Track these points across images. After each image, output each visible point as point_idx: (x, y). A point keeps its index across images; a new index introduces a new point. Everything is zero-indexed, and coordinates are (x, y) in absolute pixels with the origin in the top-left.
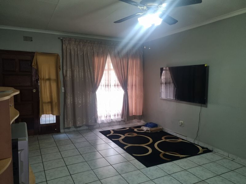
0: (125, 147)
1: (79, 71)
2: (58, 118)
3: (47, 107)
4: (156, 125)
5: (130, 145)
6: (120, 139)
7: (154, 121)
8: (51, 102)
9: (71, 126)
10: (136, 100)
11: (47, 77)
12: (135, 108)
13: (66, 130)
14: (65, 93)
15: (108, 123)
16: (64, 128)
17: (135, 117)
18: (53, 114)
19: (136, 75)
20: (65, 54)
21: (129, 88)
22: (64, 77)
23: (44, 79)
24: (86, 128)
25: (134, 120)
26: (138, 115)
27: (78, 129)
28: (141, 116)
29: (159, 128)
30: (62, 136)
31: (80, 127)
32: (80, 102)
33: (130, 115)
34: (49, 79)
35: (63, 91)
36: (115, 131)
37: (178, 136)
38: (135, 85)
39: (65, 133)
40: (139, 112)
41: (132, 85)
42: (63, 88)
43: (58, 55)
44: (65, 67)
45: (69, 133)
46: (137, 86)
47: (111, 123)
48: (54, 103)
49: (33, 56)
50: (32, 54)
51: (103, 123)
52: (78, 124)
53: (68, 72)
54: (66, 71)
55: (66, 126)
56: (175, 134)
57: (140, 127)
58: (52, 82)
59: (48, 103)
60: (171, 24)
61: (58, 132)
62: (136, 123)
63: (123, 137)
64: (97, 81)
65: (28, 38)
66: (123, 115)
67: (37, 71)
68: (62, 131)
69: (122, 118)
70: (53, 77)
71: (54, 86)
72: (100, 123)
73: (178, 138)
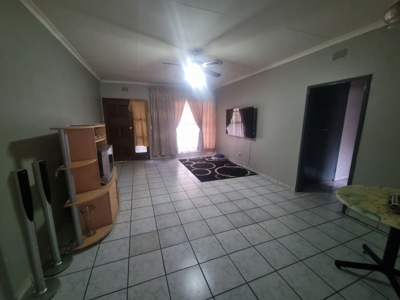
0: (192, 170)
1: (163, 113)
2: (148, 148)
3: (140, 141)
4: (223, 156)
5: (196, 169)
6: (191, 166)
7: (222, 153)
8: (143, 137)
9: (157, 155)
10: (210, 136)
11: (139, 118)
12: (209, 142)
13: (155, 158)
14: (153, 130)
15: (187, 154)
16: (153, 156)
17: (208, 150)
18: (144, 145)
19: (210, 116)
20: (152, 100)
21: (204, 126)
22: (152, 117)
23: (137, 120)
24: (169, 157)
25: (208, 152)
26: (211, 148)
27: (164, 157)
28: (214, 149)
29: (225, 158)
30: (151, 162)
31: (165, 156)
32: (164, 137)
33: (205, 148)
34: (141, 120)
35: (151, 128)
36: (190, 160)
37: (237, 164)
38: (209, 124)
39: (154, 160)
40: (213, 146)
41: (207, 124)
42: (151, 126)
43: (147, 101)
44: (152, 110)
45: (157, 160)
46: (211, 125)
47: (189, 154)
48: (145, 138)
49: (129, 103)
50: (128, 101)
51: (182, 153)
52: (163, 153)
53: (154, 114)
54: (153, 113)
55: (154, 155)
56: (235, 163)
57: (210, 157)
58: (143, 121)
59: (141, 137)
60: (217, 77)
61: (149, 159)
62: (210, 154)
63: (194, 163)
64: (177, 120)
65: (125, 89)
66: (198, 148)
67: (132, 113)
68: (151, 158)
69: (198, 150)
70: (144, 117)
71: (144, 124)
72: (180, 153)
73: (236, 165)
